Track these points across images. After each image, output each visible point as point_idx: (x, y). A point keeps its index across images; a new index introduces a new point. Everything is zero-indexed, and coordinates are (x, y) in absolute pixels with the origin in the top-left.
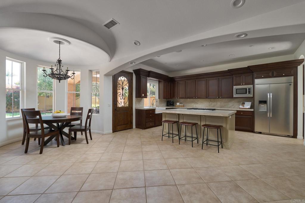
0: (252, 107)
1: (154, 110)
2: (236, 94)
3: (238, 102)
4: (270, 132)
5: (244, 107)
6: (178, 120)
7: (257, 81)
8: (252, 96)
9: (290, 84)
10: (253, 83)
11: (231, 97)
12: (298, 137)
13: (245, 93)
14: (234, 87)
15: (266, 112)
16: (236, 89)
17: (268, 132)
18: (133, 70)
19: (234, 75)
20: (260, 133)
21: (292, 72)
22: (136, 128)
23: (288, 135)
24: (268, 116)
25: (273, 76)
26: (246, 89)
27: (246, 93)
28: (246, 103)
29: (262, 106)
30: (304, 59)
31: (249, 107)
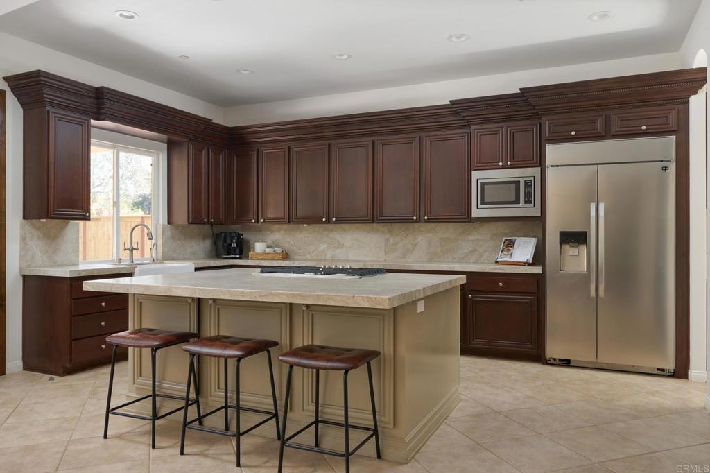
0: (539, 257)
2: (480, 206)
3: (491, 237)
4: (600, 360)
5: (512, 260)
7: (553, 152)
8: (536, 212)
9: (664, 164)
10: (540, 162)
11: (463, 217)
12: (693, 372)
13: (514, 200)
14: (476, 175)
15: (585, 278)
16: (483, 184)
17: (593, 359)
18: (5, 79)
19: (473, 127)
20: (566, 363)
21: (672, 117)
22: (25, 369)
23: (658, 369)
24: (593, 293)
26: (518, 184)
27: (517, 201)
28: (518, 241)
29: (570, 251)
30: (706, 68)
31: (528, 256)
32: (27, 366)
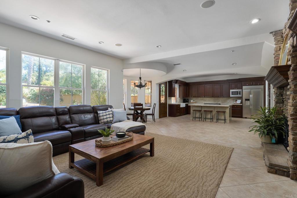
0: (242, 103)
1: (179, 105)
2: (231, 95)
3: (233, 100)
5: (237, 103)
6: (201, 110)
7: (244, 87)
8: (241, 96)
9: (262, 89)
10: (242, 89)
11: (229, 96)
14: (231, 90)
15: (249, 106)
16: (232, 92)
17: (250, 117)
19: (230, 83)
20: (246, 118)
24: (250, 108)
25: (252, 85)
26: (238, 92)
27: (238, 94)
28: (238, 100)
29: (247, 102)
31: (240, 102)
32: (169, 116)
